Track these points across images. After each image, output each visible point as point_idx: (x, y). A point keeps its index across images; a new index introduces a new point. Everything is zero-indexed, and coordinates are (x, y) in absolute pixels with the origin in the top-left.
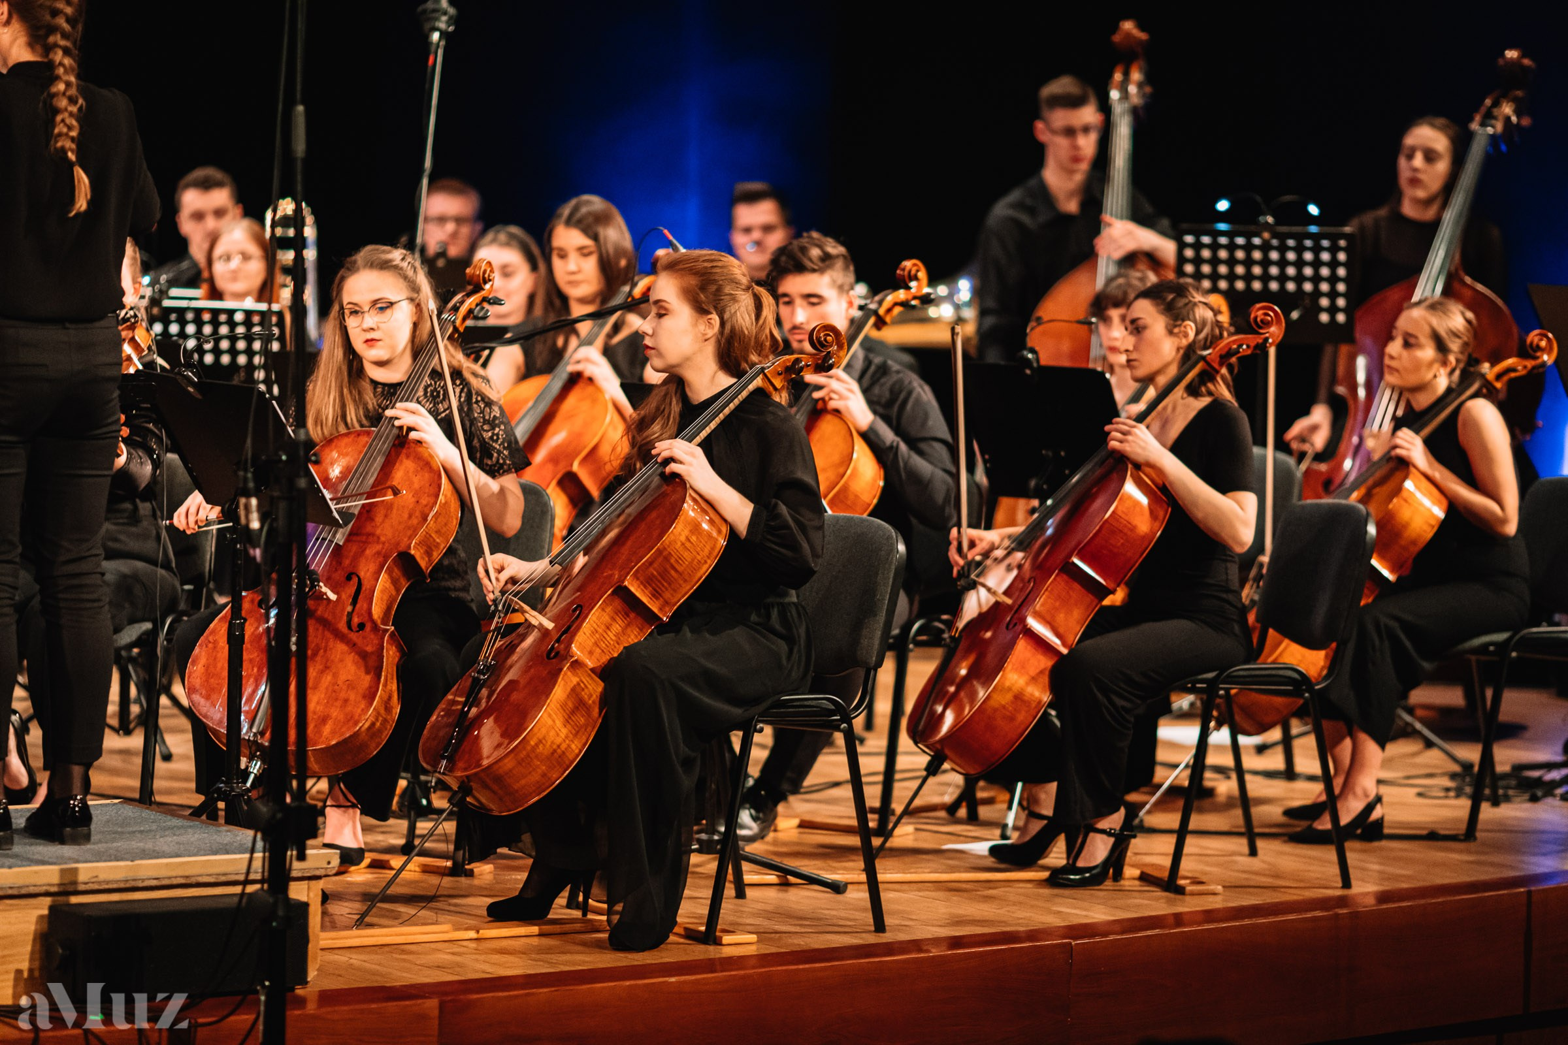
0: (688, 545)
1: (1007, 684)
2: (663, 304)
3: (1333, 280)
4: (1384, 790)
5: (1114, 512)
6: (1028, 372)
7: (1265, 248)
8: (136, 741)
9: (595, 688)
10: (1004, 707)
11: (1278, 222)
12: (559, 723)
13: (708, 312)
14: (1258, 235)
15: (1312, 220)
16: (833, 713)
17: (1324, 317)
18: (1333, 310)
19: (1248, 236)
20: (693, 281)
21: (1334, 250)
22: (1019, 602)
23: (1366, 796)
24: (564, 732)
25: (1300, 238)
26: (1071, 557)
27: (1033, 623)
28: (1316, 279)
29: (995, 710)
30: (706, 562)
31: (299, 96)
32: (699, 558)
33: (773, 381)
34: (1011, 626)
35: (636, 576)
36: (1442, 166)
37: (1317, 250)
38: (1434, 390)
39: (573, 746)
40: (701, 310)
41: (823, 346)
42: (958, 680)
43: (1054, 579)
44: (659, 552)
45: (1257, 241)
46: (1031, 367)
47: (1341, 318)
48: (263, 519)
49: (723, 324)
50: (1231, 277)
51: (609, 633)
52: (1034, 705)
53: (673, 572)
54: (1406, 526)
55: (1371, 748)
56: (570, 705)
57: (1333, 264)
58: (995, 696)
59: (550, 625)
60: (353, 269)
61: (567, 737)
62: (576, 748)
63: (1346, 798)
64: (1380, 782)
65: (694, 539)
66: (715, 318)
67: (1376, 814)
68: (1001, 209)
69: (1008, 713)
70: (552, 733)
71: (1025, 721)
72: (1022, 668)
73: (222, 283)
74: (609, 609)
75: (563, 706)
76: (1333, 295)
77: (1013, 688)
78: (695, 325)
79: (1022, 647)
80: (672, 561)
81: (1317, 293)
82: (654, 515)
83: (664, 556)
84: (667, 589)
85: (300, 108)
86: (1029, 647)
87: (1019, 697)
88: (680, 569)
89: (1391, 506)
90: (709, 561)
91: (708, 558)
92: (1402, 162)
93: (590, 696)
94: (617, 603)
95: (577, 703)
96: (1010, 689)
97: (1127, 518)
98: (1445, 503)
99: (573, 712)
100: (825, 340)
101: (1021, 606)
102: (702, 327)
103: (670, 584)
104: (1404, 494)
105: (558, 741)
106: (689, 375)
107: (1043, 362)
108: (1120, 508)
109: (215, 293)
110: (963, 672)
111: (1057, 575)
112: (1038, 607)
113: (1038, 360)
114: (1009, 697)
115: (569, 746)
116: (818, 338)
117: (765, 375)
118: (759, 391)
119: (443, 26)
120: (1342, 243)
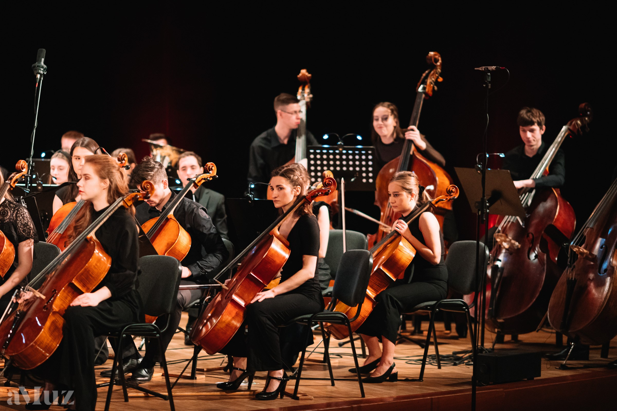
0: (96, 267)
1: (224, 320)
2: (87, 175)
3: (367, 166)
4: (396, 361)
5: (267, 255)
6: (250, 202)
7: (341, 154)
9: (61, 321)
10: (222, 329)
11: (345, 144)
12: (48, 335)
13: (104, 178)
14: (337, 149)
15: (359, 143)
16: (154, 330)
17: (364, 181)
18: (367, 178)
19: (334, 149)
20: (99, 167)
21: (367, 155)
22: (231, 289)
23: (390, 364)
24: (50, 338)
25: (354, 150)
26: (250, 272)
27: (235, 297)
28: (361, 166)
29: (219, 330)
30: (103, 273)
32: (100, 271)
33: (127, 203)
34: (227, 298)
35: (77, 279)
37: (360, 155)
39: (54, 344)
40: (102, 178)
41: (146, 189)
42: (208, 318)
43: (244, 280)
44: (85, 269)
45: (337, 151)
46: (251, 200)
47: (371, 181)
49: (111, 182)
51: (67, 300)
52: (234, 328)
53: (91, 277)
54: (399, 260)
55: (391, 345)
56: (52, 328)
57: (367, 160)
58: (218, 324)
59: (44, 297)
61: (51, 341)
62: (56, 345)
63: (382, 365)
64: (395, 358)
65: (98, 264)
66: (107, 181)
67: (394, 371)
68: (258, 141)
69: (223, 331)
70: (46, 339)
71: (231, 334)
72: (230, 313)
74: (66, 292)
75: (50, 329)
76: (367, 172)
77: (226, 322)
78: (100, 183)
79: (230, 306)
80: (90, 273)
81: (361, 171)
82: (82, 255)
83: (87, 271)
84: (88, 283)
86: (233, 306)
87: (228, 325)
88: (93, 276)
89: (394, 252)
90: (104, 273)
91: (104, 272)
93: (60, 324)
94: (69, 288)
95: (54, 327)
96: (224, 322)
97: (272, 258)
98: (415, 251)
99: (53, 331)
100: (147, 187)
101: (231, 290)
102: (102, 184)
103: (89, 282)
104: (399, 248)
105: (48, 342)
106: (95, 203)
108: (269, 254)
110: (210, 315)
111: (245, 279)
112: (237, 291)
114: (224, 325)
115: (52, 344)
116: (144, 187)
117: (124, 201)
118: (122, 207)
119: (42, 72)
120: (370, 152)
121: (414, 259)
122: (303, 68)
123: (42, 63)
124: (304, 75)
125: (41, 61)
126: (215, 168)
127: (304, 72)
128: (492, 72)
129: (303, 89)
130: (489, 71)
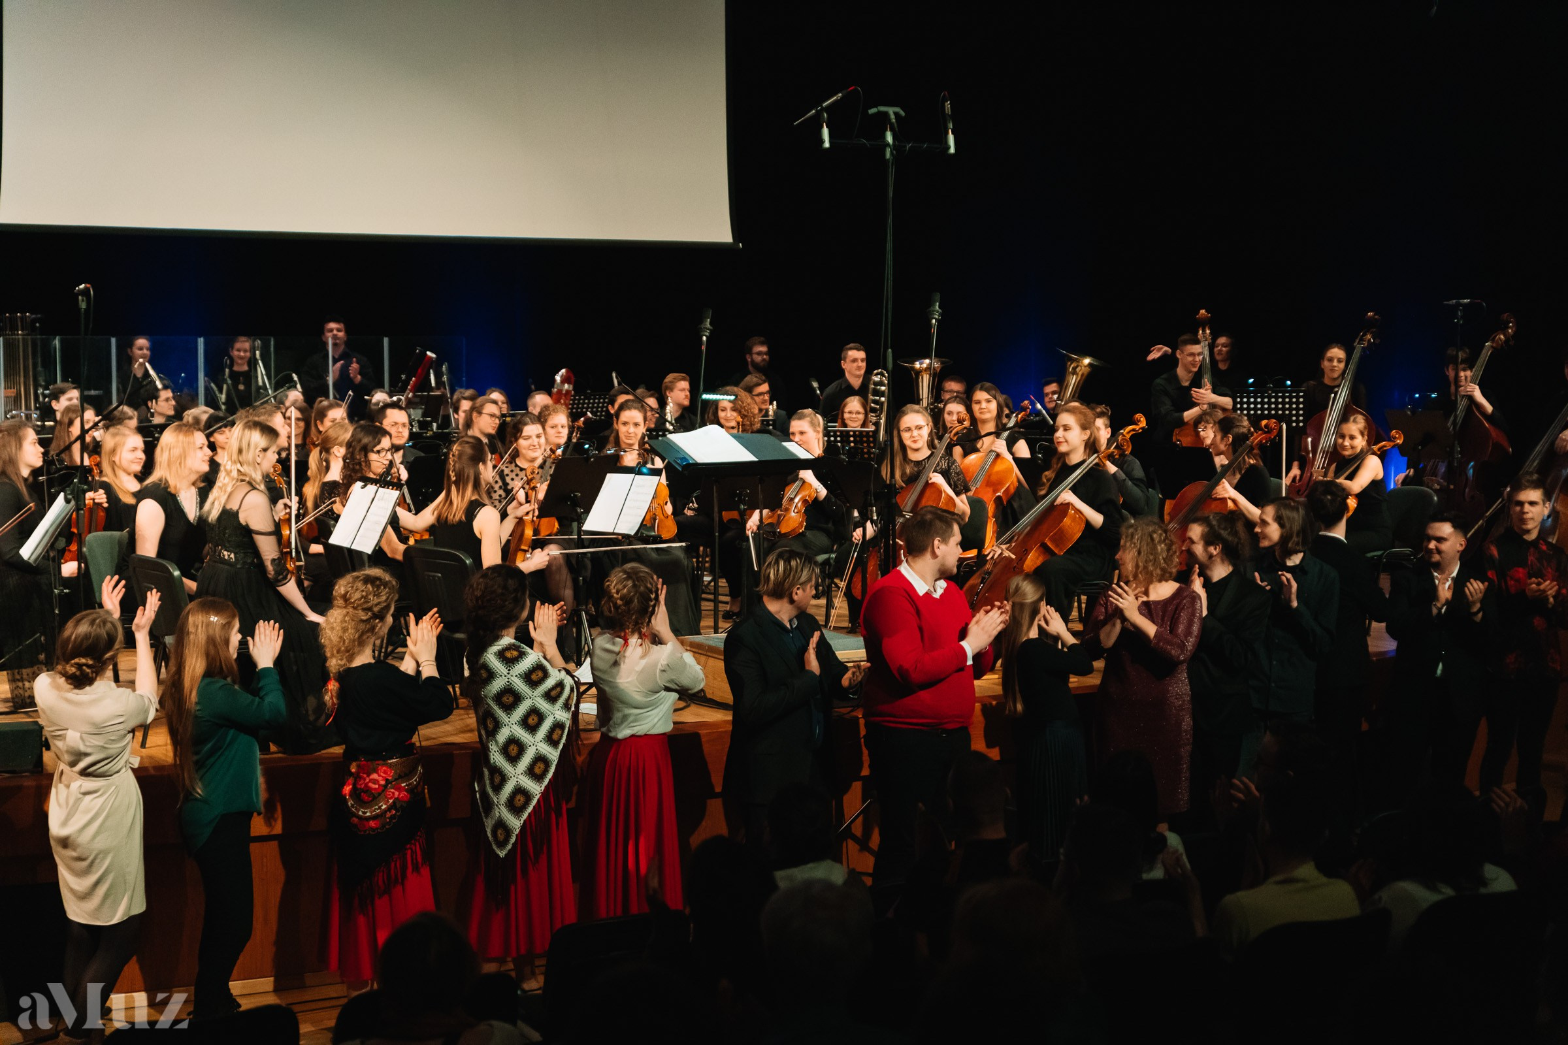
0: (1070, 527)
3: (1298, 409)
7: (1270, 397)
8: (823, 601)
11: (1274, 387)
13: (1086, 429)
14: (1266, 392)
15: (1288, 386)
17: (1294, 425)
18: (1297, 421)
19: (1262, 393)
21: (1298, 397)
25: (1283, 393)
28: (1290, 409)
31: (889, 345)
35: (1049, 538)
36: (1342, 365)
37: (1291, 397)
40: (1083, 428)
44: (1059, 530)
45: (1266, 395)
48: (878, 516)
50: (1248, 409)
53: (1064, 538)
59: (1013, 557)
60: (904, 413)
65: (1073, 524)
66: (1089, 432)
73: (848, 422)
74: (1038, 552)
76: (1297, 415)
78: (1081, 434)
80: (1064, 533)
81: (1291, 415)
83: (1061, 532)
85: (890, 350)
88: (1067, 537)
92: (1326, 364)
94: (1042, 549)
102: (1083, 435)
107: (1184, 445)
109: (845, 425)
113: (1181, 444)
119: (937, 317)
120: (1301, 394)
122: (1202, 309)
123: (937, 308)
124: (1202, 314)
125: (935, 305)
126: (1143, 419)
127: (1203, 311)
128: (1465, 305)
129: (1204, 331)
130: (1461, 305)
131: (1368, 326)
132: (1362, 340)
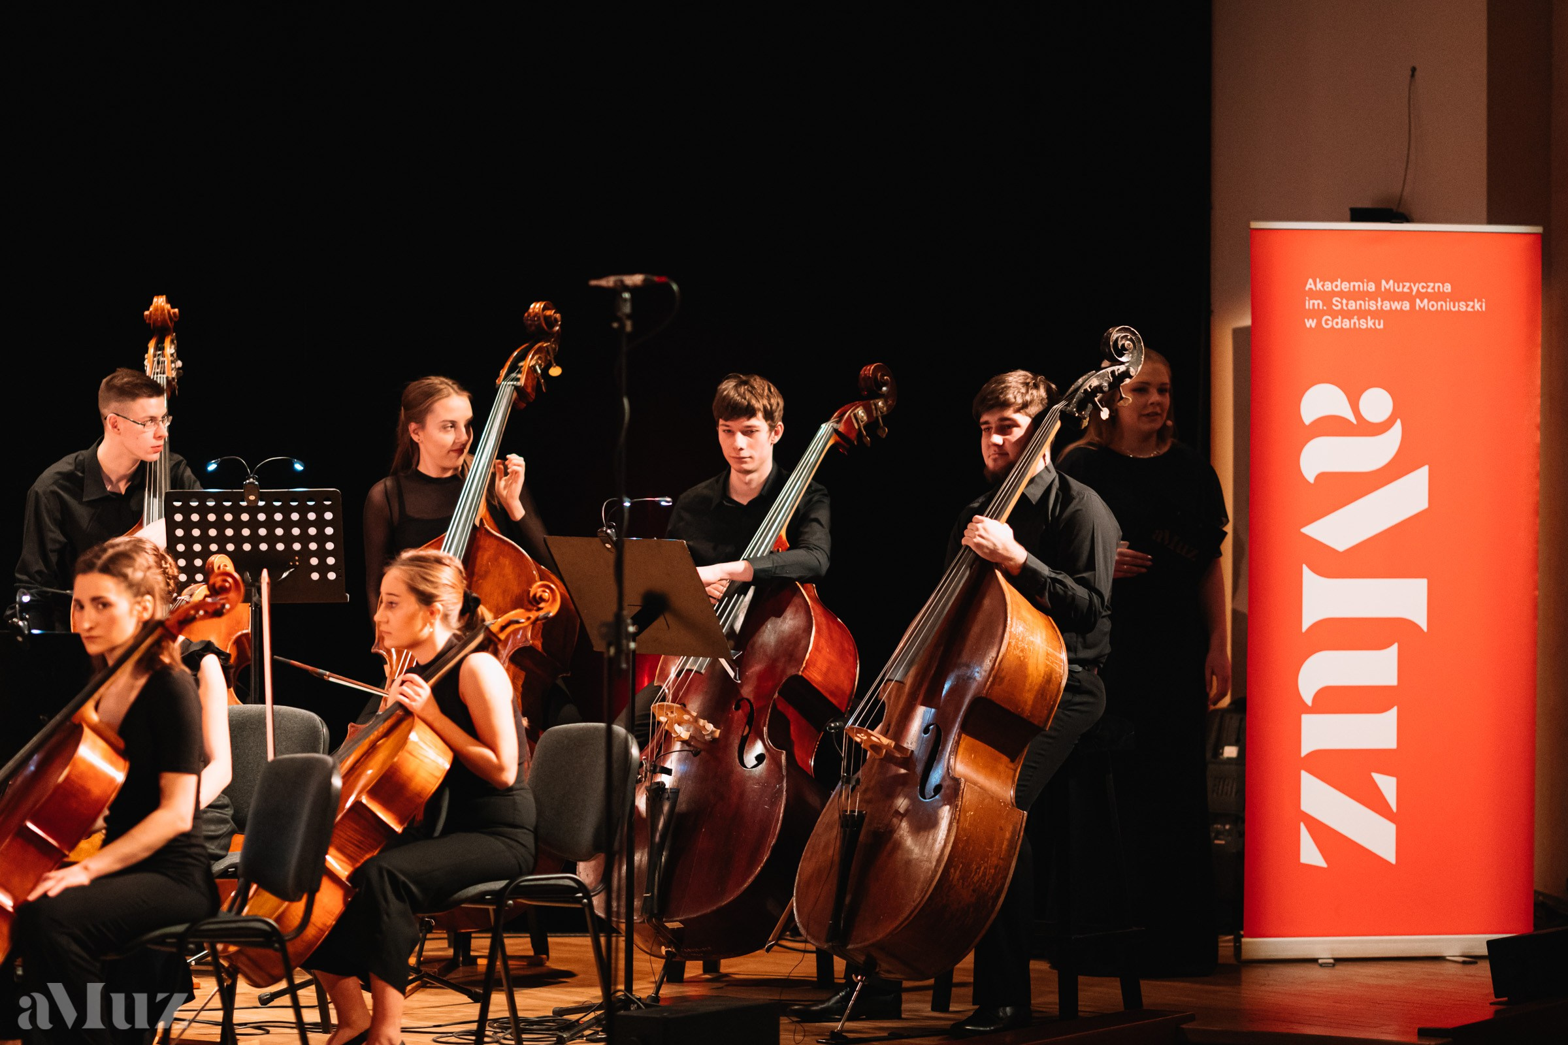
3: (321, 539)
5: (67, 776)
6: (18, 639)
7: (253, 510)
11: (263, 484)
14: (244, 498)
15: (299, 479)
17: (315, 576)
18: (323, 568)
19: (236, 498)
21: (320, 510)
25: (286, 498)
26: (25, 822)
28: (305, 539)
37: (303, 510)
38: (434, 644)
43: (9, 843)
45: (244, 503)
46: (22, 635)
47: (332, 576)
55: (393, 995)
57: (320, 524)
64: (404, 1030)
68: (49, 481)
76: (322, 554)
81: (306, 554)
89: (396, 759)
97: (80, 782)
98: (450, 755)
104: (409, 746)
108: (73, 772)
111: (11, 840)
120: (327, 503)
121: (450, 774)
122: (159, 294)
124: (160, 309)
127: (160, 302)
128: (633, 290)
129: (160, 347)
130: (626, 288)
131: (531, 334)
132: (514, 368)
